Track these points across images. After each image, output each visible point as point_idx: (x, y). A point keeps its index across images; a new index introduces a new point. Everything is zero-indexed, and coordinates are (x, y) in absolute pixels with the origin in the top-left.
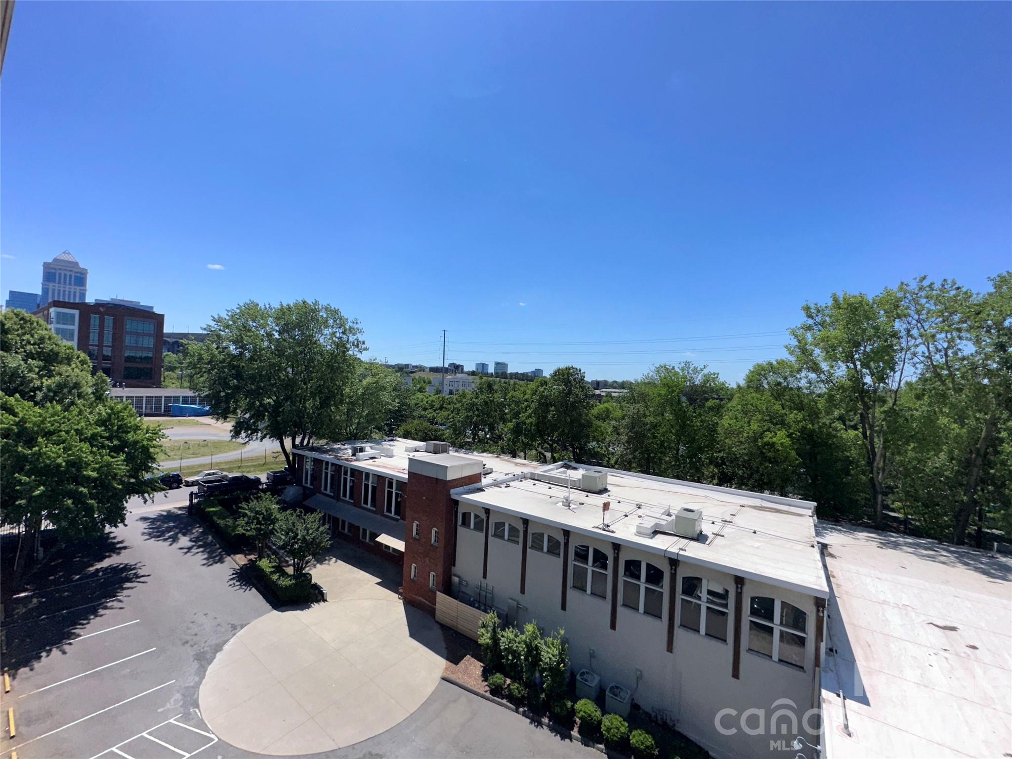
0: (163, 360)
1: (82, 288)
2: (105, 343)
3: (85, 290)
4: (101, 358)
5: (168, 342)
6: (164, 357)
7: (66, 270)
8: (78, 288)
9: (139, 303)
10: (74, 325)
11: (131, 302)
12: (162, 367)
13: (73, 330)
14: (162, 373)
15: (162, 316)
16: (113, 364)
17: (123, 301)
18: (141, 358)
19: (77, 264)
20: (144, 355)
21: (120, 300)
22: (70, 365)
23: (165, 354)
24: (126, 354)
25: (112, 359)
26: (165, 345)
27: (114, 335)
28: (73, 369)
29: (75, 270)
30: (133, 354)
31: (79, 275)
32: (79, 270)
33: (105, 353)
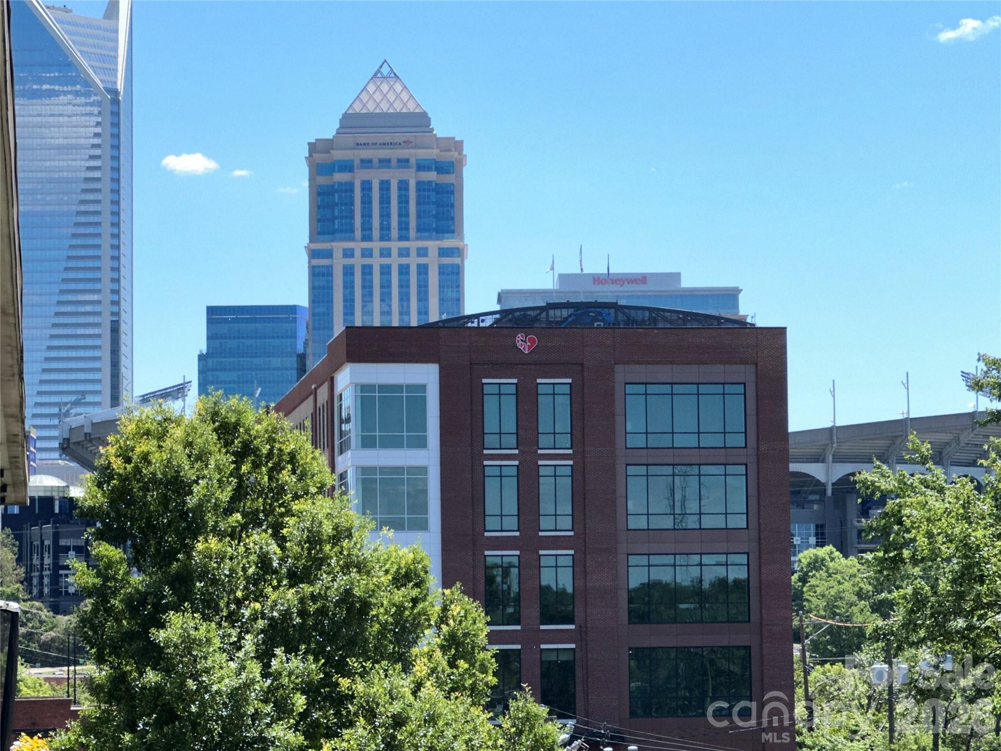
0: (798, 596)
1: (448, 243)
2: (547, 528)
3: (459, 252)
4: (531, 610)
5: (817, 486)
6: (804, 580)
7: (385, 163)
8: (433, 245)
9: (676, 276)
10: (422, 443)
11: (643, 279)
12: (798, 637)
13: (423, 470)
14: (799, 676)
15: (780, 333)
16: (580, 636)
17: (608, 279)
18: (697, 593)
19: (421, 121)
20: (711, 575)
21: (597, 279)
22: (407, 668)
23: (805, 556)
24: (637, 578)
25: (579, 613)
26: (801, 505)
27: (579, 476)
28: (418, 686)
29: (415, 154)
30: (664, 575)
31: (431, 176)
32: (434, 153)
33: (547, 578)
